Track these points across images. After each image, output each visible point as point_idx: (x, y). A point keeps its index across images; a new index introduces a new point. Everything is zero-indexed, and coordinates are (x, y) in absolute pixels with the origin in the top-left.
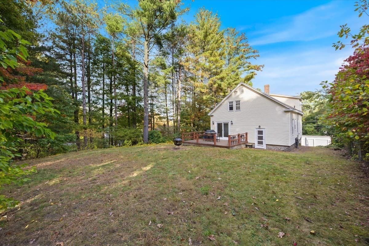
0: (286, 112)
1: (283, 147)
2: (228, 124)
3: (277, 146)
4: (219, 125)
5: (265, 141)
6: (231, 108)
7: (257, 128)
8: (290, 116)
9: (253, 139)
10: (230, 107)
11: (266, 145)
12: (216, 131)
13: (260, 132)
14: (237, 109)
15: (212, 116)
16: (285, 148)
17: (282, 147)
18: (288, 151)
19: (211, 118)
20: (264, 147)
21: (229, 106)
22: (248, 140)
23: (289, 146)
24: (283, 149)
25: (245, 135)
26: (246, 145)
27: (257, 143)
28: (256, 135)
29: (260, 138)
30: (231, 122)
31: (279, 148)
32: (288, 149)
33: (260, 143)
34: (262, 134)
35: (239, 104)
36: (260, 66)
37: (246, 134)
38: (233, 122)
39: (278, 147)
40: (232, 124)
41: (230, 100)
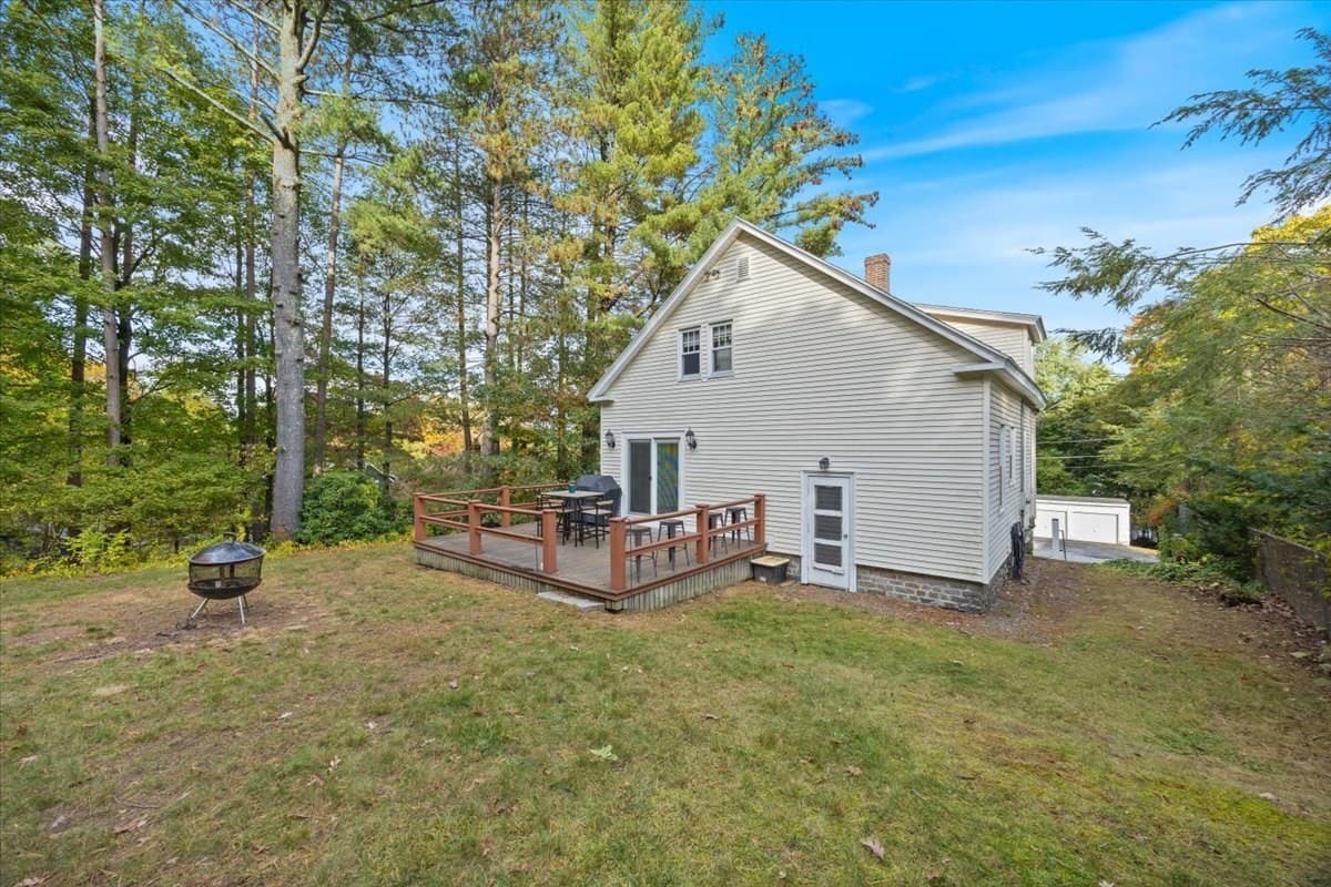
0: (963, 377)
1: (948, 587)
2: (677, 445)
3: (916, 582)
4: (639, 451)
5: (851, 548)
6: (691, 365)
7: (811, 474)
8: (987, 403)
9: (791, 533)
10: (684, 357)
11: (858, 566)
12: (624, 483)
13: (829, 497)
14: (716, 368)
15: (608, 403)
16: (960, 593)
17: (945, 589)
18: (973, 611)
19: (604, 413)
20: (848, 580)
21: (680, 352)
22: (768, 539)
23: (980, 585)
24: (945, 596)
25: (750, 508)
26: (754, 566)
27: (812, 552)
28: (807, 507)
29: (828, 527)
30: (690, 434)
31: (928, 589)
32: (975, 601)
33: (829, 556)
34: (839, 508)
35: (729, 341)
36: (863, 198)
37: (759, 502)
38: (698, 437)
39: (921, 584)
40: (693, 445)
41: (685, 320)
